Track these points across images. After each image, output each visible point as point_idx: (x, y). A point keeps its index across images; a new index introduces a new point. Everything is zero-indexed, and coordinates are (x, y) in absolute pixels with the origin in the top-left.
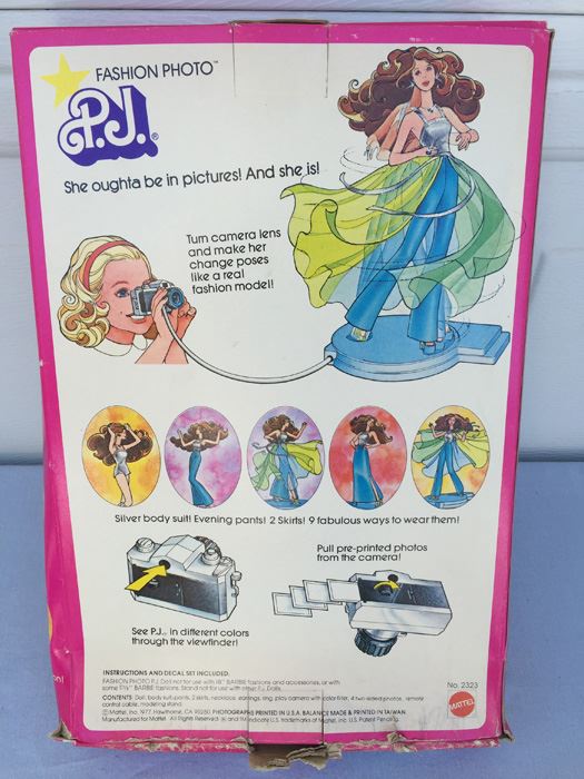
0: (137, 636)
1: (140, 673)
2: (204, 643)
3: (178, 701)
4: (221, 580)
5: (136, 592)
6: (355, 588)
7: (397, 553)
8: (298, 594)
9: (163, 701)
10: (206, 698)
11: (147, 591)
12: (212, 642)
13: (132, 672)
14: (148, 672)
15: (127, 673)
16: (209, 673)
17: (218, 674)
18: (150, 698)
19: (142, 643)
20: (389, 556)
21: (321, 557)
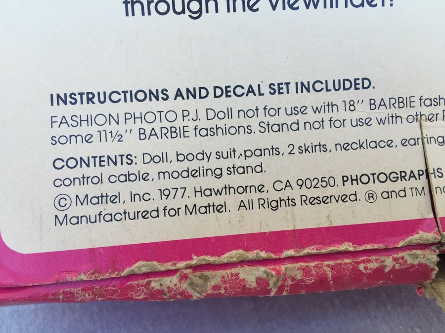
1: (153, 95)
2: (311, 3)
3: (253, 161)
9: (214, 164)
10: (323, 147)
13: (128, 95)
14: (172, 93)
15: (115, 97)
16: (324, 86)
17: (348, 85)
18: (181, 158)
19: (149, 14)
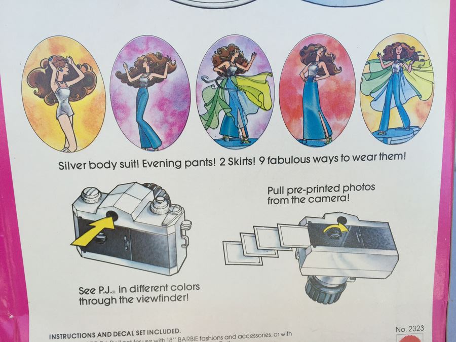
0: (84, 296)
1: (89, 335)
2: (154, 299)
4: (171, 230)
5: (82, 248)
6: (305, 232)
7: (346, 194)
8: (249, 242)
11: (95, 247)
12: (162, 298)
13: (79, 335)
14: (97, 335)
15: (74, 336)
16: (159, 332)
17: (169, 331)
19: (89, 304)
20: (338, 197)
21: (272, 199)
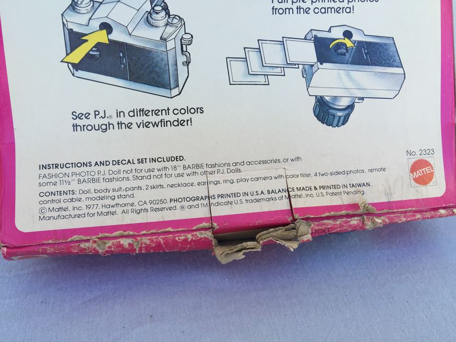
0: (78, 122)
1: (85, 164)
2: (155, 125)
3: (130, 193)
4: (170, 45)
5: (74, 65)
6: (310, 47)
7: (350, 5)
8: (253, 57)
9: (111, 194)
10: (162, 186)
11: (87, 64)
12: (164, 123)
13: (74, 165)
14: (93, 164)
15: (68, 166)
16: (162, 160)
17: (173, 159)
18: (96, 191)
19: (84, 130)
20: (343, 8)
21: (276, 9)
